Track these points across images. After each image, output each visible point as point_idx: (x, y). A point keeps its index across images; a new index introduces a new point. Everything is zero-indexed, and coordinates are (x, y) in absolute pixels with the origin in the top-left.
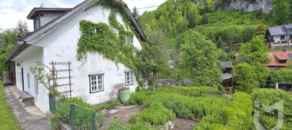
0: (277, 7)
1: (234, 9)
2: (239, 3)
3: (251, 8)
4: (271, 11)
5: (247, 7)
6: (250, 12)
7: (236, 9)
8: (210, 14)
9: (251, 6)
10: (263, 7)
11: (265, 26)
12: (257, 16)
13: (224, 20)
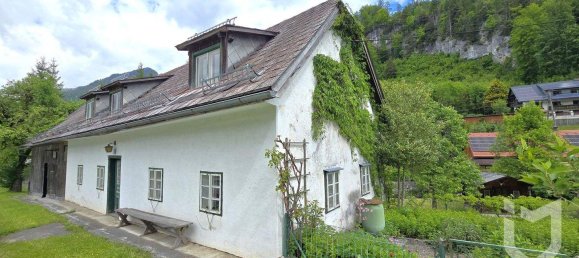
0: (520, 53)
1: (442, 54)
2: (451, 43)
3: (472, 53)
4: (507, 58)
5: (466, 50)
6: (472, 60)
7: (446, 53)
8: (398, 60)
9: (472, 48)
10: (494, 52)
11: (504, 85)
12: (484, 66)
13: (426, 71)
